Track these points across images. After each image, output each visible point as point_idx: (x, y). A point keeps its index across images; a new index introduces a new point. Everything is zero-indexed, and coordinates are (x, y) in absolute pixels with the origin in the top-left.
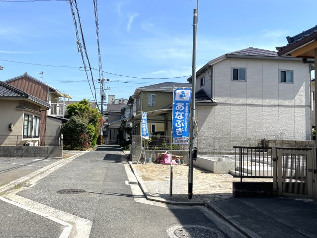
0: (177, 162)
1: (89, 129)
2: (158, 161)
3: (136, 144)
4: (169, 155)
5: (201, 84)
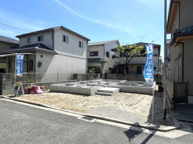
0: (43, 91)
3: (6, 80)
4: (39, 87)
5: (39, 40)
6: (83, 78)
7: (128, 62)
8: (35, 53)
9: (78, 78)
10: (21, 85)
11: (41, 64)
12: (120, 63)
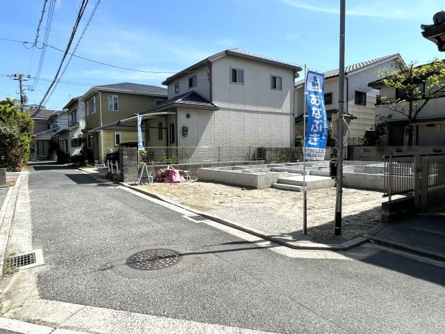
0: (185, 178)
1: (23, 141)
2: (161, 179)
3: (128, 160)
4: (177, 171)
5: (191, 85)
6: (280, 156)
7: (416, 114)
8: (176, 111)
9: (267, 156)
10: (145, 167)
11: (187, 131)
12: (390, 116)
